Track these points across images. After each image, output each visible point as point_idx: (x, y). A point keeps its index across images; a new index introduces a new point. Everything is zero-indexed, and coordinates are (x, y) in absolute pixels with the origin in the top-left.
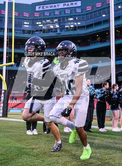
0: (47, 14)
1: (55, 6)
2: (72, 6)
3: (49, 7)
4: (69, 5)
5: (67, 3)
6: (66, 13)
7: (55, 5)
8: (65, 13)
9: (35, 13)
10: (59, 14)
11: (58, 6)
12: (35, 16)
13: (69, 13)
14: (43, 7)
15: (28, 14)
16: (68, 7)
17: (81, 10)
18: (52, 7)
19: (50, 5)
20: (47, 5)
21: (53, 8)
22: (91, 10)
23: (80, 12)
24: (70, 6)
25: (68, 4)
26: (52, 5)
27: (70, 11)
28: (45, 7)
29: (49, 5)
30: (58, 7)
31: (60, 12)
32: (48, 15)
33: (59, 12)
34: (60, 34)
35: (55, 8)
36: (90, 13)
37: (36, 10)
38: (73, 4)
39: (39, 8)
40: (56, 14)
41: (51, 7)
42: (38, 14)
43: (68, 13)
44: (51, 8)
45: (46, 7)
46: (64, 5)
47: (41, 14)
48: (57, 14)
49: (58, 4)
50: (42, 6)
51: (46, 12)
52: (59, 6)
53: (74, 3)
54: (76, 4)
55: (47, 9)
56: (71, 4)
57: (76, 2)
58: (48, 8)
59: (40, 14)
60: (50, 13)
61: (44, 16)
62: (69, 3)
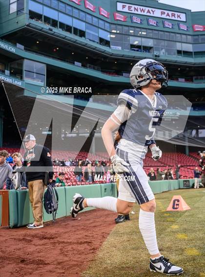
0: (137, 20)
1: (149, 12)
2: (173, 18)
3: (139, 10)
4: (169, 15)
5: (166, 12)
6: (167, 26)
7: (149, 10)
8: (164, 26)
9: (117, 14)
10: (155, 25)
11: (153, 12)
12: (117, 18)
13: (171, 27)
14: (129, 8)
15: (106, 12)
16: (168, 17)
17: (187, 27)
18: (144, 12)
19: (142, 8)
20: (136, 7)
21: (145, 14)
22: (203, 31)
23: (186, 30)
24: (171, 18)
25: (168, 13)
26: (144, 8)
27: (171, 25)
28: (132, 9)
29: (139, 7)
30: (153, 14)
31: (157, 22)
32: (139, 22)
33: (155, 22)
34: (159, 57)
35: (148, 14)
36: (201, 35)
37: (118, 10)
38: (174, 16)
39: (124, 7)
40: (151, 24)
41: (143, 10)
42: (122, 16)
43: (168, 26)
44: (142, 13)
45: (135, 9)
46: (162, 14)
47: (127, 17)
48: (153, 24)
49: (153, 9)
50: (127, 5)
51: (134, 17)
52: (155, 12)
53: (176, 13)
54: (179, 16)
55: (136, 12)
56: (172, 15)
57: (179, 14)
58: (137, 10)
59: (125, 18)
60: (141, 20)
61: (132, 22)
62: (170, 13)
